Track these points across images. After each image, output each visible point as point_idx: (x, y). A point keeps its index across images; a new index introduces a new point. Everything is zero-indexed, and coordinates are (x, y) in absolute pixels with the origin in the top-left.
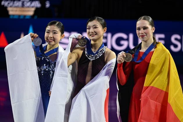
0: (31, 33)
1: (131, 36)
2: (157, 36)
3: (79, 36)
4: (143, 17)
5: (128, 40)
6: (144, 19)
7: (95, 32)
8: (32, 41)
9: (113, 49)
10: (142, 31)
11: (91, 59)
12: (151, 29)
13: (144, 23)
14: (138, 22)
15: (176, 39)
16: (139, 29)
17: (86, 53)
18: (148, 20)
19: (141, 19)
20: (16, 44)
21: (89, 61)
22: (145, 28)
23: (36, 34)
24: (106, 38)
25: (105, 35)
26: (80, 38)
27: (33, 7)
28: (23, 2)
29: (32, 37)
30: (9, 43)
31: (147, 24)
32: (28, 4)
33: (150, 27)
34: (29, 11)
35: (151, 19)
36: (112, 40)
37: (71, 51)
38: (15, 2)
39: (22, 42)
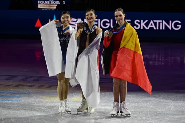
0: (55, 19)
1: (112, 20)
2: (127, 20)
3: (81, 22)
4: (118, 9)
5: (110, 23)
6: (119, 10)
7: (91, 17)
8: (56, 24)
9: (101, 27)
10: (119, 17)
11: (88, 33)
12: (123, 16)
13: (119, 13)
14: (116, 13)
15: (137, 22)
16: (117, 16)
17: (85, 30)
18: (121, 11)
19: (117, 10)
20: (47, 26)
21: (87, 34)
22: (120, 16)
23: (58, 20)
24: (97, 21)
25: (97, 20)
26: (82, 23)
27: (56, 4)
28: (50, 1)
29: (55, 22)
30: (42, 26)
31: (121, 13)
32: (53, 2)
33: (123, 15)
34: (53, 6)
35: (122, 10)
36: (100, 23)
37: (77, 31)
38: (46, 1)
39: (50, 25)
